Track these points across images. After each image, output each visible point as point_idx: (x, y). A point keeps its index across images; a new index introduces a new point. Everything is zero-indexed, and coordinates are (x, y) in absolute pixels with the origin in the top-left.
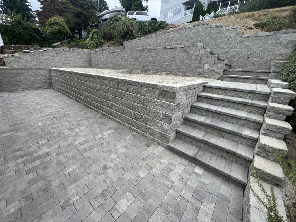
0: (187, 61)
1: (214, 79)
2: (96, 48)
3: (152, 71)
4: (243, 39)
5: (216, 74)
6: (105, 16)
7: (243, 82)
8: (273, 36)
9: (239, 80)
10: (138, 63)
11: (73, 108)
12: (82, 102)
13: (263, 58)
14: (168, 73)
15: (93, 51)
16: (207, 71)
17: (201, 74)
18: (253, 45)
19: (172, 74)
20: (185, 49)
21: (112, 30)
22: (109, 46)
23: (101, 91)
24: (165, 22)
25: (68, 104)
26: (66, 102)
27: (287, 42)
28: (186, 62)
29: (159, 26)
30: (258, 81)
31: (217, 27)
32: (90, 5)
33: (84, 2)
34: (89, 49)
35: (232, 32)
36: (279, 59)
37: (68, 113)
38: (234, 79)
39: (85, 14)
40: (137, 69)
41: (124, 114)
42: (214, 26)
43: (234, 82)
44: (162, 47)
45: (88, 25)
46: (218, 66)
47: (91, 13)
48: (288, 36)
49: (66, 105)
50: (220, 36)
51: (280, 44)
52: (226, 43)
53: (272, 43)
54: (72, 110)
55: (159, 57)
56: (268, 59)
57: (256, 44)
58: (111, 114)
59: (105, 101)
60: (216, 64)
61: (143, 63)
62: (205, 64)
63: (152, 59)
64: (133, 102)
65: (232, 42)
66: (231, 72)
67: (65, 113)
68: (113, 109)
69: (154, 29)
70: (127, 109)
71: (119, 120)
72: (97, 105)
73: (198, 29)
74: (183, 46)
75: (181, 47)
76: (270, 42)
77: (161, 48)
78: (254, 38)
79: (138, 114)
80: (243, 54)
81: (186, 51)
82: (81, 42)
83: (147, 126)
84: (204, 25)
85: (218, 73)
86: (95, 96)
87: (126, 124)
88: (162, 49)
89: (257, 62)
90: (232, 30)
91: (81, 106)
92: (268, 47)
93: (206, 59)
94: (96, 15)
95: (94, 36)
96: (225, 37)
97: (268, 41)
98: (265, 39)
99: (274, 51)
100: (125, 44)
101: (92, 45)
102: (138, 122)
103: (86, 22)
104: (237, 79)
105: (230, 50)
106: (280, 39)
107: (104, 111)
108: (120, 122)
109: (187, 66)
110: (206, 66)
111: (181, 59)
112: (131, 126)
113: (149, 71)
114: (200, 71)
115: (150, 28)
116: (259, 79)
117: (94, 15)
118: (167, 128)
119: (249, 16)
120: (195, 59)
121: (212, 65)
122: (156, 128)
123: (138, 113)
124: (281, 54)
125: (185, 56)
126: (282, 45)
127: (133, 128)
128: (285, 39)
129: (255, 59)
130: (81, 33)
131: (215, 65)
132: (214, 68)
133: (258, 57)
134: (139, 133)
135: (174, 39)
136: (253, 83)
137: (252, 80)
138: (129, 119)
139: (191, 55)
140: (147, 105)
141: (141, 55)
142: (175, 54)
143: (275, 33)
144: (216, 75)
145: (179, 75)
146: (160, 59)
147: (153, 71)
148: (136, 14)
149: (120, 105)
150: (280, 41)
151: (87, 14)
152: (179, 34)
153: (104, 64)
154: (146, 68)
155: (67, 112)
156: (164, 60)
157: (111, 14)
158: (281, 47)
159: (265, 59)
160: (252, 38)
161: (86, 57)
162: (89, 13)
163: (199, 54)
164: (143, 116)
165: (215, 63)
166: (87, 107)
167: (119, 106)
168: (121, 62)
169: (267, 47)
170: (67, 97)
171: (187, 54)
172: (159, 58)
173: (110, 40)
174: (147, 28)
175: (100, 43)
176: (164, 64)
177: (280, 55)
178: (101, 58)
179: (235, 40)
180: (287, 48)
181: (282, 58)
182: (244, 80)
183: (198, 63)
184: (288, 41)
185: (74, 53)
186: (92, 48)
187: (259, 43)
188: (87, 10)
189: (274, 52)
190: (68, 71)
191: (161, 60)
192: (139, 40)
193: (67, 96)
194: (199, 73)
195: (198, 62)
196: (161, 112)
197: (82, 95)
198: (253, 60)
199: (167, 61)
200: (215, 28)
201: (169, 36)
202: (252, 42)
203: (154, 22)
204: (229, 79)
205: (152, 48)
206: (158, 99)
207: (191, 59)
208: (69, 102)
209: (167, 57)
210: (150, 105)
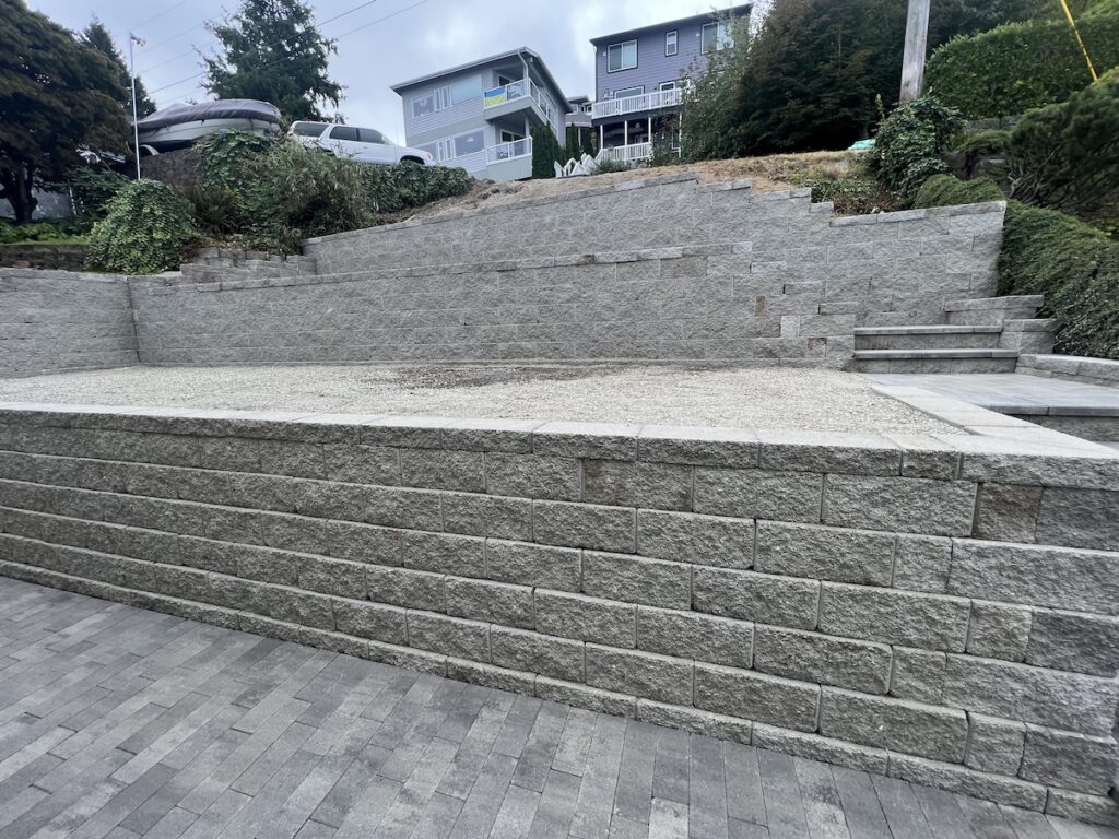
0: (701, 310)
1: (829, 368)
2: (160, 267)
3: (536, 360)
4: (838, 231)
5: (833, 349)
6: (174, 128)
7: (936, 372)
8: (925, 222)
9: (923, 365)
10: (453, 328)
11: (165, 690)
12: (202, 606)
13: (916, 287)
14: (624, 360)
15: (149, 283)
16: (794, 344)
17: (771, 354)
18: (875, 250)
19: (641, 363)
20: (686, 265)
21: (231, 188)
22: (235, 259)
23: (421, 519)
24: (462, 172)
25: (84, 657)
26: (52, 638)
27: (971, 240)
28: (701, 314)
29: (441, 186)
30: (986, 364)
31: (740, 192)
32: (82, 71)
33: (51, 56)
34: (119, 270)
35: (793, 209)
36: (963, 288)
37: (145, 761)
38: (902, 363)
39: (52, 110)
40: (455, 354)
41: (664, 652)
42: (730, 187)
43: (904, 372)
44: (576, 257)
45: (73, 158)
46: (834, 322)
47: (91, 108)
48: (969, 222)
49: (75, 677)
50: (757, 219)
51: (955, 245)
52: (783, 244)
53: (929, 244)
54: (169, 714)
55: (565, 296)
56: (931, 290)
57: (882, 245)
58: (538, 662)
59: (468, 586)
60: (824, 314)
61: (483, 327)
62: (783, 318)
63: (534, 308)
64: (751, 568)
65: (803, 241)
66: (872, 338)
67: (125, 776)
68: (549, 631)
69: (424, 192)
70: (696, 616)
71: (618, 697)
72: (372, 615)
73: (669, 195)
74: (673, 251)
75: (665, 255)
76: (924, 239)
77: (574, 262)
78: (873, 228)
79: (810, 640)
80: (849, 276)
81: (692, 272)
82: (34, 237)
83: (901, 703)
84: (689, 182)
85: (839, 346)
86: (358, 555)
87: (695, 712)
88: (578, 265)
89: (900, 300)
90: (793, 200)
91: (219, 644)
92: (921, 254)
93: (781, 299)
94: (122, 122)
95: (146, 210)
96: (775, 223)
97: (918, 235)
98: (904, 229)
99: (944, 265)
100: (318, 246)
101: (135, 253)
102: (816, 688)
103: (64, 146)
104: (915, 364)
105: (803, 264)
106: (950, 231)
107: (466, 654)
108: (632, 708)
109: (707, 329)
110: (790, 327)
111: (674, 304)
112: (749, 723)
113: (523, 360)
114: (768, 342)
115: (405, 191)
116: (989, 357)
117: (112, 116)
118: (1090, 702)
119: (750, 169)
120: (737, 301)
121: (812, 321)
122: (983, 706)
123: (807, 634)
124: (966, 275)
125: (693, 291)
126: (959, 249)
127: (765, 730)
128: (964, 232)
129: (890, 292)
130: (29, 195)
131: (823, 318)
132: (823, 329)
133: (899, 286)
134: (830, 759)
135: (570, 230)
136: (973, 372)
137: (965, 363)
138: (727, 677)
139: (715, 285)
140: (877, 576)
141: (466, 295)
142: (644, 282)
143: (931, 212)
144: (833, 353)
145: (676, 366)
146: (575, 305)
147: (543, 359)
148: (331, 136)
149: (617, 598)
150: (950, 236)
151: (68, 110)
152: (591, 212)
153: (237, 345)
154: (502, 346)
155: (128, 749)
156: (592, 309)
157: (207, 122)
158: (959, 253)
159: (922, 291)
160: (867, 227)
161: (102, 313)
162: (78, 107)
163: (748, 281)
164: (863, 648)
165: (824, 310)
166: (272, 636)
167: (610, 603)
168: (349, 328)
169: (917, 254)
170: (32, 594)
171: (697, 283)
172: (568, 301)
173: (227, 231)
174: (392, 189)
175: (185, 243)
176: (597, 326)
177: (964, 276)
178: (211, 314)
179: (813, 233)
180: (977, 257)
181: (970, 285)
182: (938, 363)
183: (751, 317)
184: (975, 238)
185: (19, 294)
186: (136, 266)
187: (890, 243)
188: (69, 93)
189: (941, 268)
190: (39, 414)
191: (574, 311)
192: (396, 233)
193: (32, 580)
194: (762, 352)
195: (751, 311)
196: (1026, 610)
197: (209, 560)
198: (885, 295)
199: (608, 315)
200: (733, 194)
201: (548, 219)
202: (869, 240)
203: (419, 169)
204: (887, 363)
205: (523, 261)
206: (969, 533)
207: (721, 301)
208: (76, 632)
209: (604, 298)
210: (904, 577)
